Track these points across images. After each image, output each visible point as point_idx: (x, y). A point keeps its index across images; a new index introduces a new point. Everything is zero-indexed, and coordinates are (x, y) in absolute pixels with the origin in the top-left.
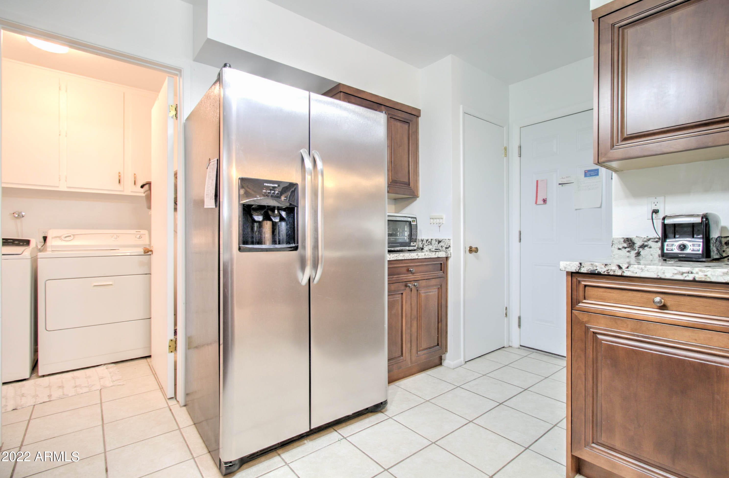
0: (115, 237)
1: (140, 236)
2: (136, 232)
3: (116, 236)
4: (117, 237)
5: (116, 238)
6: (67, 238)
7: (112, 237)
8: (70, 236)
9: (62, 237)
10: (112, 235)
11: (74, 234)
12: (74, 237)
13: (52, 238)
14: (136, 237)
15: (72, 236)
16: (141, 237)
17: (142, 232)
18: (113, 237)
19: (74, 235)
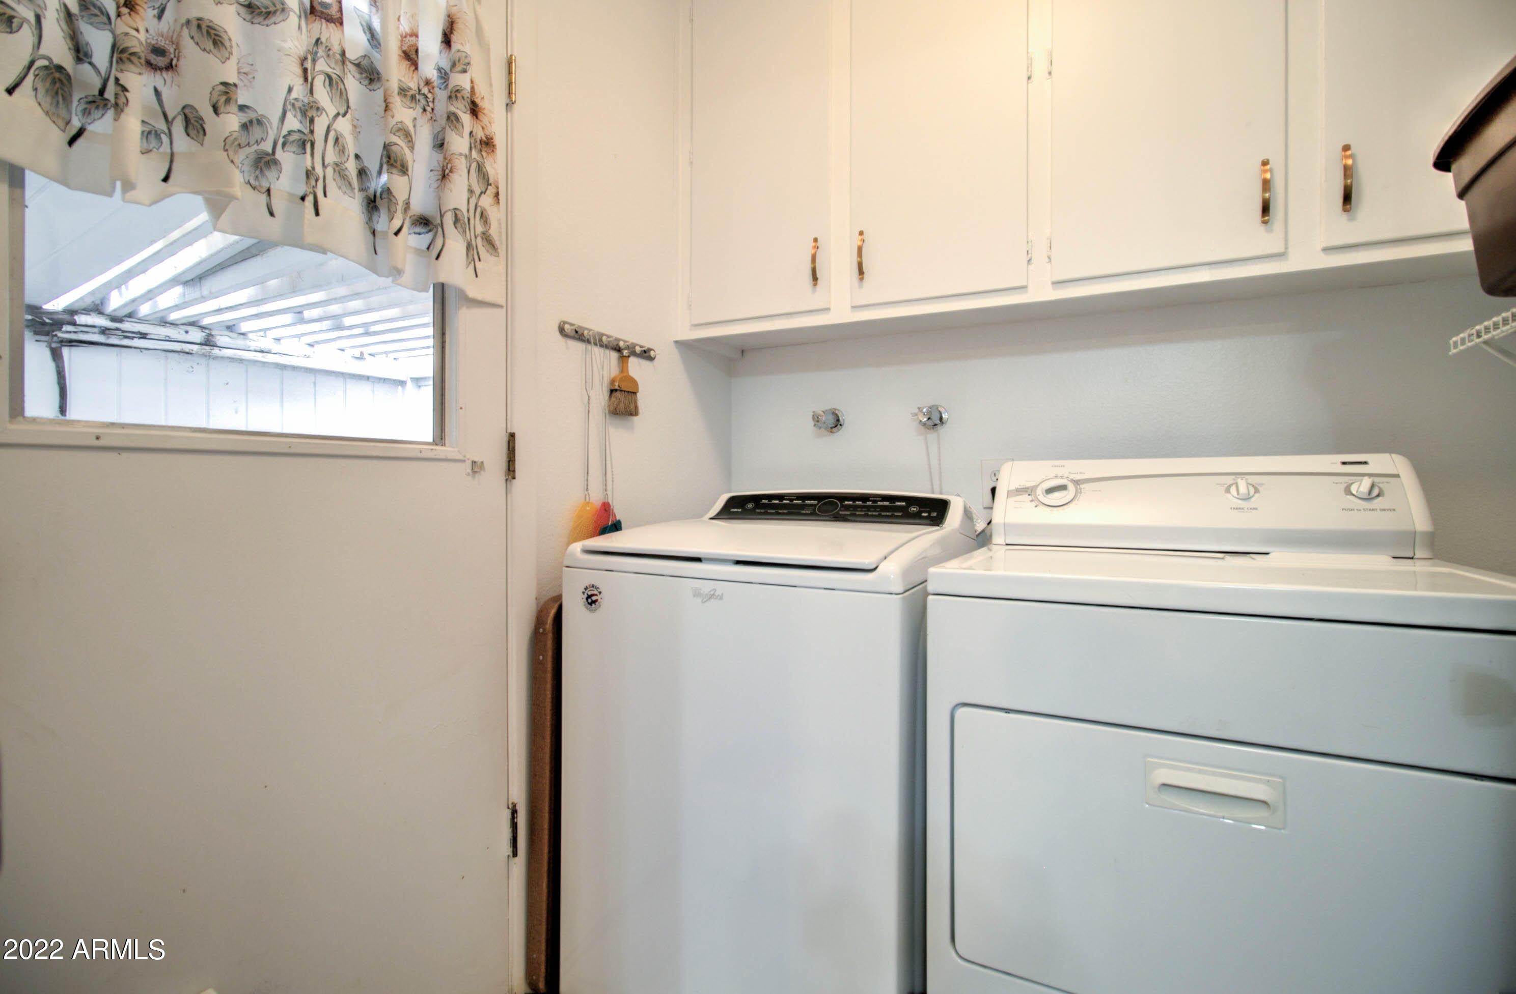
0: (1243, 489)
1: (1373, 486)
2: (1344, 463)
3: (1248, 484)
4: (1252, 491)
5: (1248, 498)
6: (1056, 495)
7: (1228, 491)
8: (1063, 488)
9: (1039, 492)
10: (1229, 480)
11: (1078, 477)
12: (1078, 493)
13: (1010, 494)
14: (1348, 491)
15: (1071, 487)
16: (1376, 492)
17: (1380, 462)
18: (1233, 490)
19: (1077, 483)
